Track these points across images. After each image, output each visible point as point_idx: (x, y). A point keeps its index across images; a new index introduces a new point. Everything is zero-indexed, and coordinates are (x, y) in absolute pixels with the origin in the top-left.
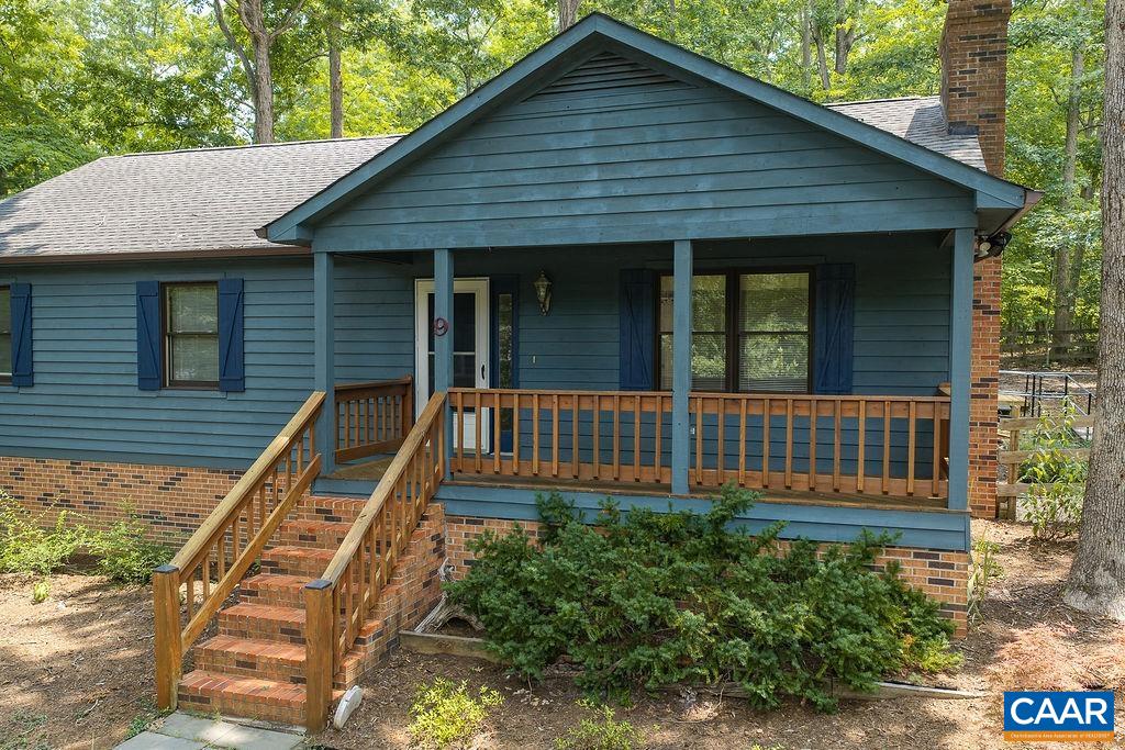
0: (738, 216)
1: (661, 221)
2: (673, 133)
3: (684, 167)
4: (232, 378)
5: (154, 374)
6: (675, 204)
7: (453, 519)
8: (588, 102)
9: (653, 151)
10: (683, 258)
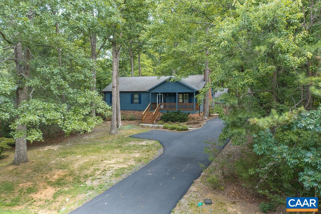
0: (181, 91)
3: (177, 87)
4: (140, 102)
5: (132, 102)
6: (176, 90)
7: (160, 113)
10: (177, 94)
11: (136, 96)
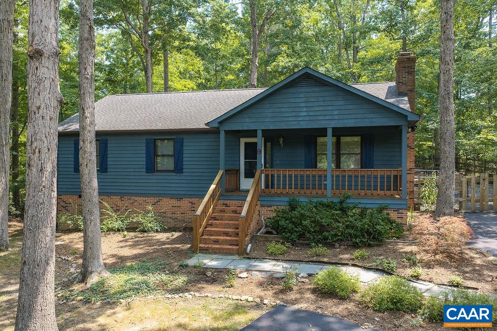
0: (345, 121)
1: (323, 122)
2: (327, 99)
3: (330, 108)
4: (178, 168)
5: (151, 168)
6: (327, 118)
7: (262, 206)
8: (303, 90)
9: (322, 104)
10: (330, 132)
11: (166, 147)
